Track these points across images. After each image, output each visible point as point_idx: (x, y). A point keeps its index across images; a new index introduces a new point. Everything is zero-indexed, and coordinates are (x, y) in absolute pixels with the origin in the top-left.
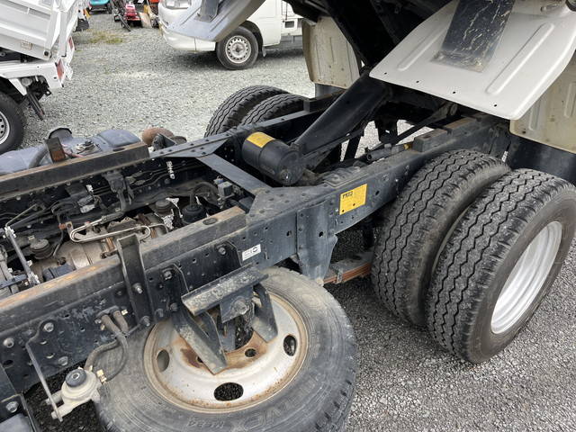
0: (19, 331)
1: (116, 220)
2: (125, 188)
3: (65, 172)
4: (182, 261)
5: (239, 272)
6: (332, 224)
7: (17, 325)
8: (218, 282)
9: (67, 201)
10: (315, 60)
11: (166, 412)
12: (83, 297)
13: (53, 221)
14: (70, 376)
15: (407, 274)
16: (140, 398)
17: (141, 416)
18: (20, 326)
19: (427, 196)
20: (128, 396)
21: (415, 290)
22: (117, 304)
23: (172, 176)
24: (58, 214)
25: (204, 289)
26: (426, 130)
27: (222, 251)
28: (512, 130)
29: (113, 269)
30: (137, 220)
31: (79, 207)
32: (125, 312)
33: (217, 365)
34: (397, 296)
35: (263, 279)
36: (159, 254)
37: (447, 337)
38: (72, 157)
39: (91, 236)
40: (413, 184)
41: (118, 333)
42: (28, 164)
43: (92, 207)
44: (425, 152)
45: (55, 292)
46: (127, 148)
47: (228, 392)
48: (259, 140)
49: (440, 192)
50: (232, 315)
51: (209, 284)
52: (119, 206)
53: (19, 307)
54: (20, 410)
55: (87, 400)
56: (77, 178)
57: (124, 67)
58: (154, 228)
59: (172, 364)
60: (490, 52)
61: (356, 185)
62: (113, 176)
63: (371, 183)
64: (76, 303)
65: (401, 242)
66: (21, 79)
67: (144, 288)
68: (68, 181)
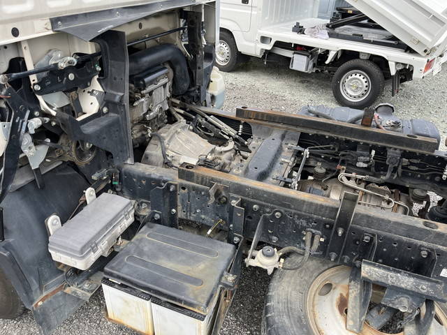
0: (264, 206)
1: (377, 184)
2: (396, 165)
3: (363, 134)
4: (385, 237)
5: (424, 279)
7: (264, 201)
8: (400, 272)
9: (353, 153)
11: (300, 317)
12: (305, 212)
13: (336, 161)
14: (266, 248)
16: (295, 296)
17: (286, 305)
18: (266, 204)
20: (290, 289)
22: (322, 231)
23: (444, 176)
24: (342, 158)
25: (384, 268)
27: (424, 254)
29: (332, 208)
30: (392, 193)
31: (357, 161)
32: (322, 240)
33: (354, 325)
35: (440, 300)
36: (370, 220)
38: (378, 127)
39: (352, 183)
41: (308, 248)
42: (349, 119)
43: (365, 165)
45: (293, 199)
46: (419, 138)
50: (393, 304)
51: (391, 268)
52: (385, 175)
53: (271, 193)
54: (236, 245)
55: (265, 267)
56: (368, 142)
58: (399, 205)
59: (329, 296)
62: (393, 153)
64: (299, 212)
66: (397, 63)
67: (344, 234)
68: (362, 141)
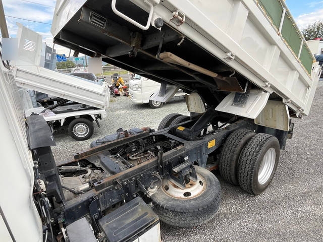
0: (136, 176)
4: (170, 160)
6: (206, 151)
9: (129, 148)
10: (190, 105)
12: (149, 168)
15: (230, 166)
18: (137, 174)
19: (233, 142)
21: (233, 170)
22: (156, 171)
23: (154, 141)
24: (127, 151)
26: (228, 124)
27: (179, 157)
28: (255, 123)
31: (132, 150)
32: (158, 173)
33: (183, 188)
34: (228, 173)
37: (245, 184)
40: (228, 139)
41: (159, 177)
43: (135, 149)
44: (230, 130)
47: (187, 194)
48: (181, 129)
49: (237, 141)
50: (185, 174)
51: (178, 165)
53: (137, 169)
57: (117, 109)
59: (169, 189)
60: (246, 103)
61: (212, 139)
63: (216, 139)
64: (147, 169)
65: (227, 156)
66: (94, 115)
67: (162, 167)
68: (128, 143)
